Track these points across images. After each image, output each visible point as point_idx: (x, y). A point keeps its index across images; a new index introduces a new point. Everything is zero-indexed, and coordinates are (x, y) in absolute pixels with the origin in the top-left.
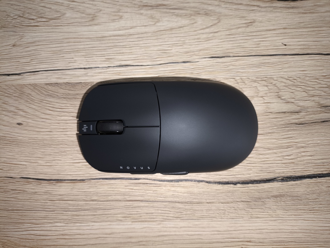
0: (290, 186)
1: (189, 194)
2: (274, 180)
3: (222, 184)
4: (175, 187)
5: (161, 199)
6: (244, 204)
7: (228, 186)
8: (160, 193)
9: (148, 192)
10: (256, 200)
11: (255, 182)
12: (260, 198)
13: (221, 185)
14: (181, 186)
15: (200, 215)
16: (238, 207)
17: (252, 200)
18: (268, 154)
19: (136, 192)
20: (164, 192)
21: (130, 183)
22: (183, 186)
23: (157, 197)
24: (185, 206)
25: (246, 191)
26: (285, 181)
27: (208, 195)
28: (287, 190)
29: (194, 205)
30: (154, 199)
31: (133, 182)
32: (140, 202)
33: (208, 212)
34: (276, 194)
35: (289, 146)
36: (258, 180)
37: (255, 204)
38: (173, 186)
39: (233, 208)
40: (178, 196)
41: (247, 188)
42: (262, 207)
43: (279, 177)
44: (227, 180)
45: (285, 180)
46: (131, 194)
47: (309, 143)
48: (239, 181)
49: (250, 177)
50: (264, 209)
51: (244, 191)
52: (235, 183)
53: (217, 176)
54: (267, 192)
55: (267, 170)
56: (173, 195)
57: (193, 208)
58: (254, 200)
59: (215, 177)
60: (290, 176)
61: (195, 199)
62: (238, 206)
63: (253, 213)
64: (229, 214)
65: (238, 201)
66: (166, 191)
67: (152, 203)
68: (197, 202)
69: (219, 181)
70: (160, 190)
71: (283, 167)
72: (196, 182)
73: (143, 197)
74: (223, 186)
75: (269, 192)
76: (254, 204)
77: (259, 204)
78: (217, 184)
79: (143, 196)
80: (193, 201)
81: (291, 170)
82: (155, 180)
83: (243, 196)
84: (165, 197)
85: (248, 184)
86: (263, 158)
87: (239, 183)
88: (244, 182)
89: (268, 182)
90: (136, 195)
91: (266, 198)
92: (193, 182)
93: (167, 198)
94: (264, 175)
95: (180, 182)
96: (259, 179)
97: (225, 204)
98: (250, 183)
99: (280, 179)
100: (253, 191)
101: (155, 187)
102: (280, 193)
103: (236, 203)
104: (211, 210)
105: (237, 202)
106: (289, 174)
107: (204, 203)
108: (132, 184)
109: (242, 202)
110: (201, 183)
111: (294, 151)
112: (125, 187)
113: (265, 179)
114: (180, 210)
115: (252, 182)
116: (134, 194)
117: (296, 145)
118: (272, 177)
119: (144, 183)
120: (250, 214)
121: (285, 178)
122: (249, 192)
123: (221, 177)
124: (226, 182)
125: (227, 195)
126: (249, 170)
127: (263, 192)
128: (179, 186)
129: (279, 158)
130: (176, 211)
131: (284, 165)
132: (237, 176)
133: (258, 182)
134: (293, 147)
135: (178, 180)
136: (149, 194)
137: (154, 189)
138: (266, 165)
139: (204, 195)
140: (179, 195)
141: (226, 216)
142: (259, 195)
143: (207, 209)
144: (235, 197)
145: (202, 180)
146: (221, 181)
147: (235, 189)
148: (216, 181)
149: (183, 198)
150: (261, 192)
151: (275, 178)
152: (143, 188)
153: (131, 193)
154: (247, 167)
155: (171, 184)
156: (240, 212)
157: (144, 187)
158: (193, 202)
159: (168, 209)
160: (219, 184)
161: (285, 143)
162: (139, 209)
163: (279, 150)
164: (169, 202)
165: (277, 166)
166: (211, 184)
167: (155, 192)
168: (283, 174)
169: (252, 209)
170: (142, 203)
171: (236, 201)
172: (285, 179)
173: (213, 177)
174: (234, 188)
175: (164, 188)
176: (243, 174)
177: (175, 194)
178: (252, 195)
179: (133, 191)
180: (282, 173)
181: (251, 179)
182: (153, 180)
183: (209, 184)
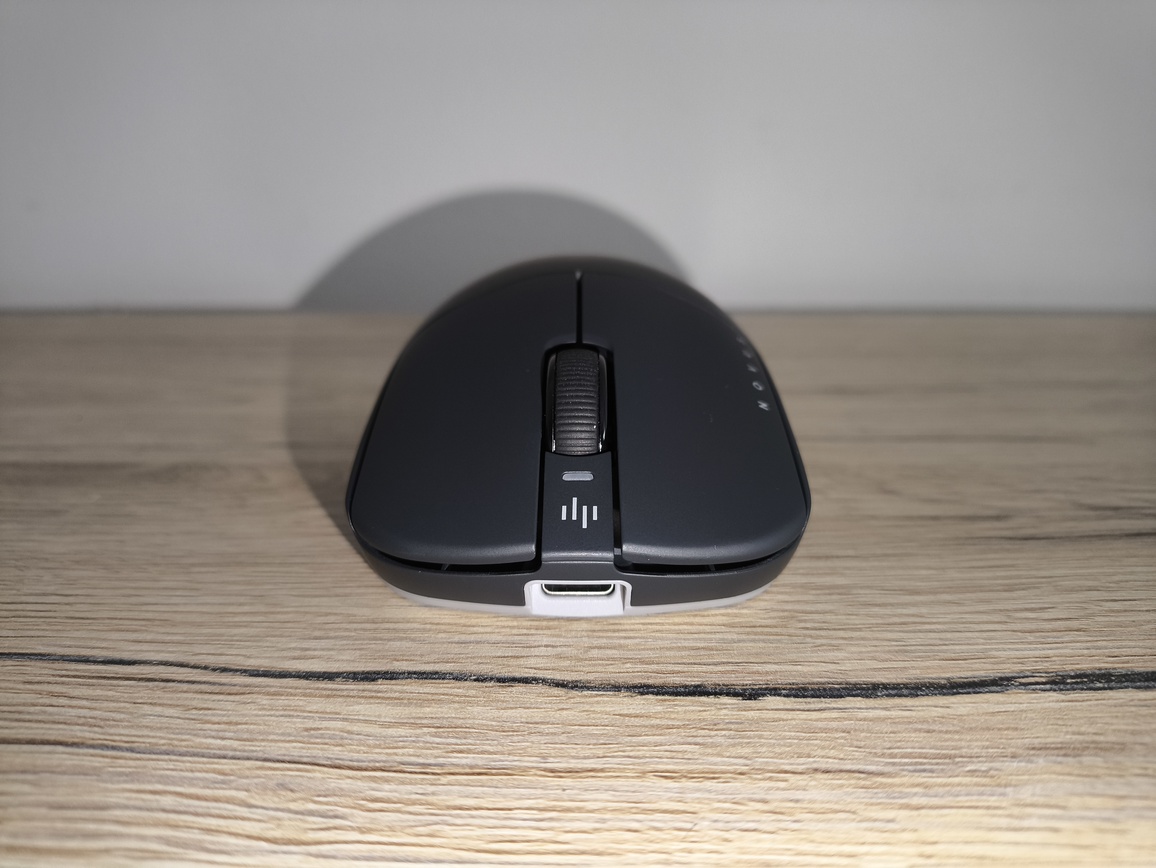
0: (1133, 709)
1: (425, 730)
2: (1007, 685)
3: (657, 694)
4: (340, 699)
5: (219, 742)
6: (841, 786)
7: (703, 704)
8: (225, 719)
9: (147, 709)
10: (921, 764)
11: (885, 692)
12: (950, 757)
13: (651, 696)
14: (379, 695)
15: (479, 838)
16: (797, 801)
17: (894, 764)
18: (915, 604)
19: (70, 706)
20: (257, 715)
21: (64, 673)
22: (397, 695)
23: (195, 735)
24: (374, 785)
25: (834, 724)
26: (1082, 689)
27: (563, 738)
28: (1127, 724)
29: (444, 779)
30: (163, 742)
31: (84, 671)
32: (60, 748)
33: (551, 819)
34: (1059, 740)
35: (1016, 585)
36: (899, 684)
37: (926, 786)
38: (328, 696)
39: (759, 806)
40: (342, 738)
41: (835, 714)
42: (993, 801)
43: (1028, 674)
44: (696, 681)
45: (1077, 683)
46: (29, 713)
47: (1116, 578)
48: (771, 686)
49: (841, 672)
50: (1016, 811)
51: (820, 724)
52: (752, 694)
53: (628, 665)
54: (988, 729)
55: (939, 651)
56: (307, 730)
57: (433, 794)
58: (910, 768)
59: (610, 669)
60: (1097, 672)
61: (461, 752)
62: (799, 795)
63: (932, 835)
64: (727, 835)
65: (787, 768)
66: (273, 713)
67: (138, 756)
68: (471, 767)
69: (637, 681)
70: (229, 706)
71: (1030, 643)
72: (492, 684)
73: (96, 729)
74: (665, 700)
75: (999, 729)
76: (918, 785)
77: (959, 785)
78: (623, 693)
79: (102, 723)
80: (441, 760)
81: (1086, 652)
82: (224, 670)
83: (823, 748)
84: (245, 736)
85: (842, 697)
86: (895, 616)
87: (774, 691)
88: (805, 689)
89: (969, 693)
90: (61, 719)
91: (992, 758)
92: (467, 683)
93: (263, 740)
94: (928, 668)
95: (380, 681)
96: (905, 681)
97: (690, 784)
98: (854, 696)
99: (1044, 680)
100: (886, 728)
101: (206, 696)
102: (1079, 734)
103: (770, 779)
104: (580, 810)
105: (786, 772)
106: (1086, 666)
107: (524, 771)
108: (74, 677)
109: (819, 776)
110: (520, 688)
111: (1056, 599)
112: (21, 686)
113: (943, 682)
114: (327, 804)
115: (863, 689)
116: (51, 714)
117: (1049, 583)
118: (982, 673)
119: (149, 676)
120: (906, 836)
121: (1072, 677)
122: (863, 731)
123: (654, 667)
124: (686, 687)
125: (698, 740)
126: (825, 647)
127: (957, 732)
128: (373, 694)
129: (985, 618)
130: (293, 806)
131: (1030, 638)
132: (756, 668)
133: (905, 692)
134: (1038, 588)
135: (378, 673)
136: (145, 721)
137: (197, 700)
138: (921, 635)
139: (534, 738)
140: (349, 732)
141: (701, 851)
142: (939, 744)
143: (542, 803)
144: (764, 749)
145: (526, 675)
146: (650, 682)
147: (751, 714)
148: (621, 681)
149: (379, 746)
150: (947, 732)
151: (1009, 679)
152: (126, 695)
153: (32, 709)
154: (809, 640)
155: (318, 689)
156: (821, 825)
157: (143, 691)
158: (441, 765)
159: (242, 795)
160: (642, 694)
161: (988, 579)
162: (24, 782)
163: (969, 595)
164: (266, 760)
165: (985, 639)
166: (585, 693)
167: (194, 712)
168: (1046, 664)
169: (915, 813)
170: (64, 756)
171: (771, 768)
172: (1069, 681)
173: (600, 669)
174: (743, 713)
175: (265, 701)
176: (795, 663)
177: (327, 729)
178: (889, 745)
179: (63, 701)
180: (1036, 662)
181: (853, 680)
182: (214, 670)
183: (574, 693)
